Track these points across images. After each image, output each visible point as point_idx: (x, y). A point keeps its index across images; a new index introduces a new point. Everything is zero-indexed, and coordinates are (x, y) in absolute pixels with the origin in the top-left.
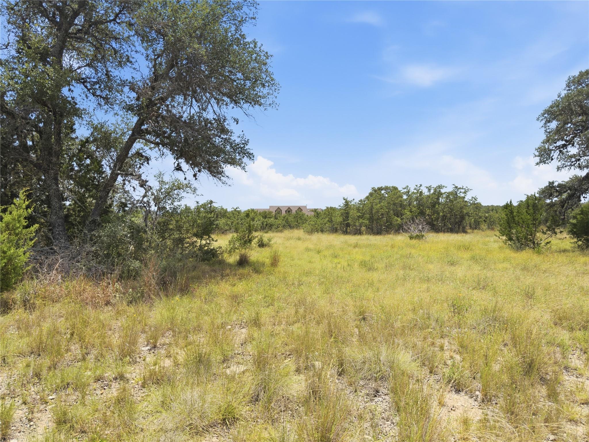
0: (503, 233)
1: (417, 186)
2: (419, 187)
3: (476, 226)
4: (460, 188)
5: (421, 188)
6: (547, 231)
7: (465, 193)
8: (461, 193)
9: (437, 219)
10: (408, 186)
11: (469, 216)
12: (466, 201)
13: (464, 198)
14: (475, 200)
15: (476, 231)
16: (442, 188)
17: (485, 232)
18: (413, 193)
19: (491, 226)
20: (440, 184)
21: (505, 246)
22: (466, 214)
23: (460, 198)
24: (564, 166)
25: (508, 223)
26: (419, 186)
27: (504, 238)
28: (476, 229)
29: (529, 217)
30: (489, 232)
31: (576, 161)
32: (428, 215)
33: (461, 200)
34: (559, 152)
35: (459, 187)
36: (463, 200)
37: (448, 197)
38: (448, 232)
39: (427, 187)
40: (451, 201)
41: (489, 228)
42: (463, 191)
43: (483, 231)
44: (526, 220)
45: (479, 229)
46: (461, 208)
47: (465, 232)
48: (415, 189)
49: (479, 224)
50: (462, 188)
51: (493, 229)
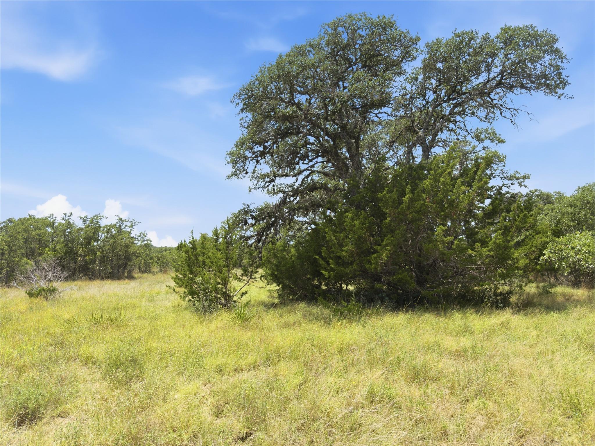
0: (180, 283)
1: (65, 214)
2: (69, 216)
3: (146, 269)
4: (125, 221)
5: (72, 217)
6: (242, 276)
7: (132, 227)
8: (127, 227)
9: (93, 261)
10: (53, 215)
11: (137, 257)
12: (132, 238)
13: (130, 233)
14: (145, 236)
15: (145, 275)
16: (100, 219)
17: (156, 277)
18: (60, 224)
19: (164, 267)
20: (98, 214)
21: (183, 302)
22: (133, 253)
23: (125, 233)
24: (257, 186)
25: (189, 266)
26: (68, 214)
27: (182, 290)
28: (145, 272)
29: (219, 255)
30: (160, 277)
31: (270, 182)
32: (81, 255)
33: (127, 235)
34: (256, 163)
35: (123, 219)
36: (129, 235)
37: (108, 231)
38: (107, 278)
39: (81, 218)
40: (113, 236)
41: (161, 271)
42: (128, 224)
43: (154, 275)
44: (216, 260)
45: (150, 272)
46: (127, 246)
47: (130, 277)
48: (63, 219)
49: (149, 266)
50: (128, 221)
51: (165, 272)
